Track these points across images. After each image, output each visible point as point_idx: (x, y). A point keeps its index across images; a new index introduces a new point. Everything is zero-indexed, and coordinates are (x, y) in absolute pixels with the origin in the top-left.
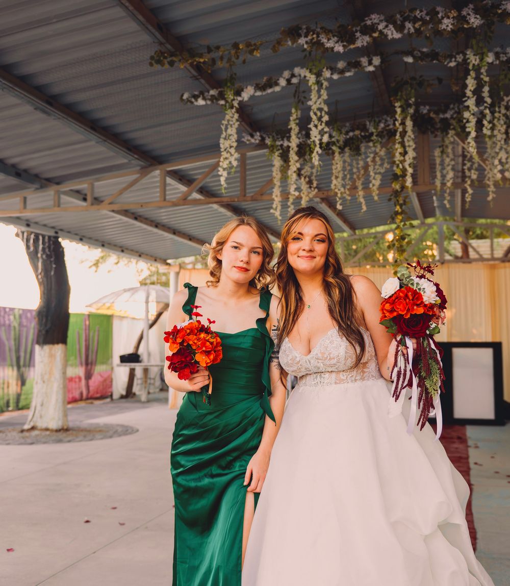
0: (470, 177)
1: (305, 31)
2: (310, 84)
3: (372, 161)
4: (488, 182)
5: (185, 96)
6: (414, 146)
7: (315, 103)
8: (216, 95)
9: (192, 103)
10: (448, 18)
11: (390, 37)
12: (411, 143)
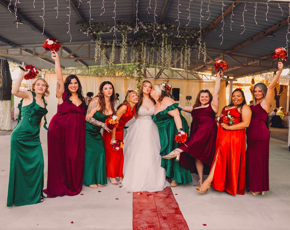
0: (158, 62)
1: (122, 23)
2: (123, 38)
3: (132, 54)
5: (80, 31)
7: (124, 43)
8: (90, 32)
9: (82, 33)
10: (159, 26)
12: (145, 54)
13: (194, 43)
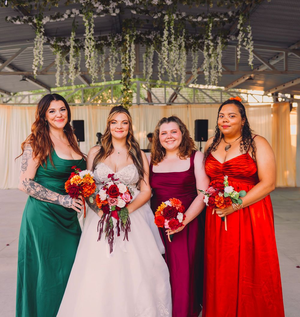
0: (161, 72)
2: (85, 25)
3: (111, 60)
4: (169, 74)
5: (8, 19)
6: (135, 58)
7: (88, 35)
8: (27, 19)
9: (12, 22)
11: (127, 4)
12: (134, 56)
13: (230, 32)
